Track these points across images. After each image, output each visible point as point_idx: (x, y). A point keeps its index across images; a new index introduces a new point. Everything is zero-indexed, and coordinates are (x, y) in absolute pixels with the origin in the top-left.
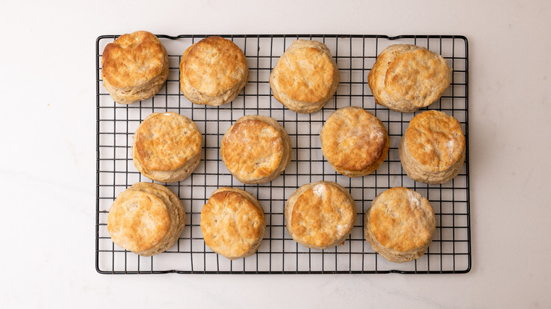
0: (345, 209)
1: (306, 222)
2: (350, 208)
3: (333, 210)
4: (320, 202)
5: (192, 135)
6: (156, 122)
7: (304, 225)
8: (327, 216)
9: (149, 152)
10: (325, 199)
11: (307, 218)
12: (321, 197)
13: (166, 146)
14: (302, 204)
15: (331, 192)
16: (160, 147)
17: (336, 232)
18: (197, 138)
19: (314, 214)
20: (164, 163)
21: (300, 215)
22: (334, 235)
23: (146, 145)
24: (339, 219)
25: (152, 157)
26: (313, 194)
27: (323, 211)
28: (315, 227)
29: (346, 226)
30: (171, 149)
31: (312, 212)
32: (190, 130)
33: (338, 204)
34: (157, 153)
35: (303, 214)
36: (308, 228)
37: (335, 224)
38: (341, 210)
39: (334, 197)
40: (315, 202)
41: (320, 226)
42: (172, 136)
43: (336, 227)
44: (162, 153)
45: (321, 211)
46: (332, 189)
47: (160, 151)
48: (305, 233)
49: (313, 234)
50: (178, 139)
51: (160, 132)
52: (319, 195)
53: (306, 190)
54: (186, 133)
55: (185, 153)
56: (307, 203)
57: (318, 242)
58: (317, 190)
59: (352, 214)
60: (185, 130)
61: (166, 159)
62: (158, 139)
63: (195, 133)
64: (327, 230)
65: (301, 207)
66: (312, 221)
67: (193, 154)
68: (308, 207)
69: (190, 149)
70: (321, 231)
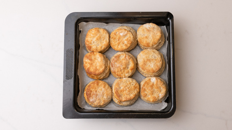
0: (163, 88)
1: (147, 92)
2: (165, 88)
3: (158, 88)
4: (153, 84)
5: (135, 85)
6: (121, 83)
7: (146, 93)
8: (156, 90)
9: (121, 95)
10: (155, 83)
11: (148, 90)
12: (154, 82)
13: (127, 91)
14: (146, 85)
15: (158, 81)
16: (125, 92)
17: (159, 97)
18: (138, 86)
19: (150, 89)
20: (128, 98)
21: (145, 89)
22: (158, 97)
23: (119, 92)
24: (160, 91)
25: (122, 96)
26: (151, 81)
27: (154, 88)
28: (150, 94)
29: (163, 94)
30: (129, 92)
31: (150, 88)
32: (134, 83)
33: (160, 86)
34: (124, 94)
35: (146, 89)
36: (148, 94)
37: (158, 93)
38: (161, 88)
39: (159, 83)
40: (151, 84)
41: (152, 94)
42: (128, 87)
43: (159, 94)
44: (126, 94)
45: (153, 88)
46: (158, 80)
47: (125, 94)
48: (147, 96)
49: (150, 97)
50: (131, 88)
51: (123, 86)
52: (153, 82)
53: (148, 79)
54: (133, 84)
55: (134, 92)
56: (148, 85)
57: (151, 100)
58: (152, 80)
59: (165, 90)
60: (132, 83)
61: (128, 96)
62: (123, 89)
63: (136, 84)
64: (155, 95)
65: (145, 86)
66: (150, 92)
67: (137, 92)
68: (148, 86)
69: (136, 90)
70: (153, 96)
